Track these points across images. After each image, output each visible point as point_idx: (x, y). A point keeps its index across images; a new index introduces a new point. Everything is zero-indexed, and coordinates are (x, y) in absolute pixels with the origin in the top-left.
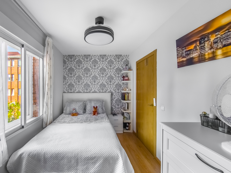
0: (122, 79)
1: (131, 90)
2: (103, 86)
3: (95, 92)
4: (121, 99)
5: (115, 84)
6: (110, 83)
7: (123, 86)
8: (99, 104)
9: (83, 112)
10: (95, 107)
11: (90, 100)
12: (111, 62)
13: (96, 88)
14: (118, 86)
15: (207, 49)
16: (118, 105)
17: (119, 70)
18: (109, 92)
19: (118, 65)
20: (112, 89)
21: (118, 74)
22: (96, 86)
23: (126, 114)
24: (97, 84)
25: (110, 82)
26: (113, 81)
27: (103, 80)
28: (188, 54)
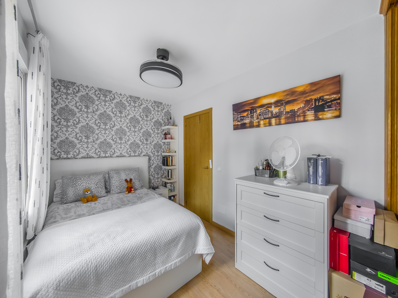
0: (163, 136)
1: (175, 152)
2: (134, 146)
3: (121, 156)
4: (161, 165)
5: (153, 144)
6: (146, 142)
7: (163, 147)
8: (134, 174)
9: (106, 192)
10: (129, 180)
11: (117, 171)
12: (147, 111)
13: (124, 149)
14: (158, 147)
15: (255, 119)
16: (158, 174)
17: (158, 124)
18: (144, 155)
19: (158, 116)
20: (149, 151)
21: (158, 129)
22: (123, 146)
23: (169, 184)
24: (126, 143)
25: (147, 140)
26: (151, 139)
27: (135, 137)
28: (242, 120)
